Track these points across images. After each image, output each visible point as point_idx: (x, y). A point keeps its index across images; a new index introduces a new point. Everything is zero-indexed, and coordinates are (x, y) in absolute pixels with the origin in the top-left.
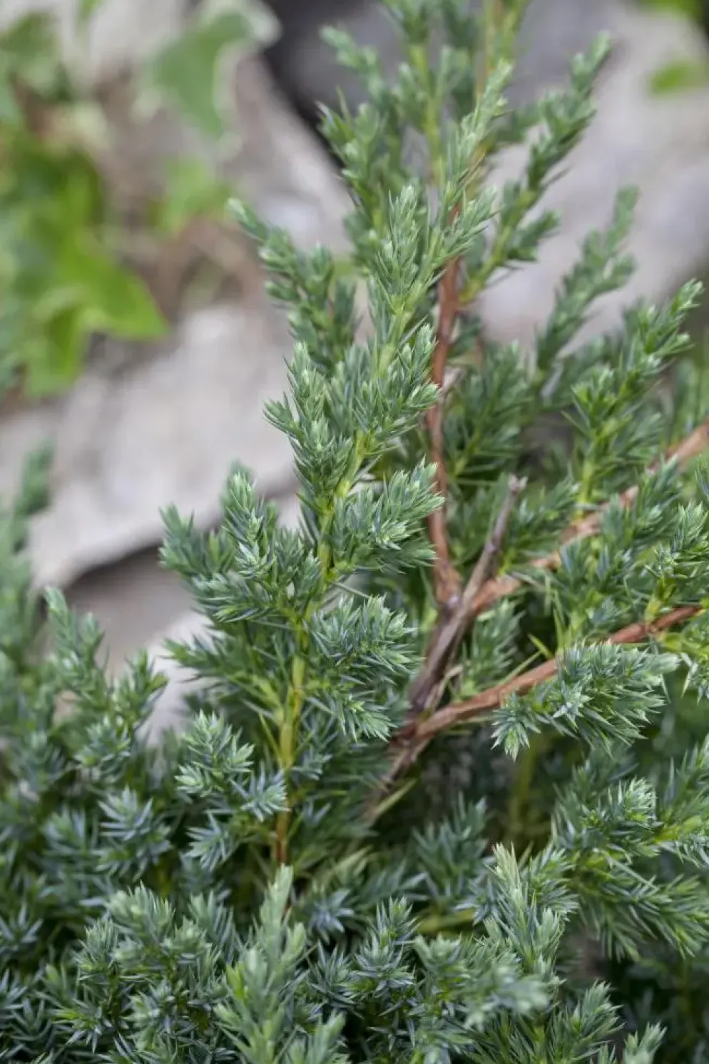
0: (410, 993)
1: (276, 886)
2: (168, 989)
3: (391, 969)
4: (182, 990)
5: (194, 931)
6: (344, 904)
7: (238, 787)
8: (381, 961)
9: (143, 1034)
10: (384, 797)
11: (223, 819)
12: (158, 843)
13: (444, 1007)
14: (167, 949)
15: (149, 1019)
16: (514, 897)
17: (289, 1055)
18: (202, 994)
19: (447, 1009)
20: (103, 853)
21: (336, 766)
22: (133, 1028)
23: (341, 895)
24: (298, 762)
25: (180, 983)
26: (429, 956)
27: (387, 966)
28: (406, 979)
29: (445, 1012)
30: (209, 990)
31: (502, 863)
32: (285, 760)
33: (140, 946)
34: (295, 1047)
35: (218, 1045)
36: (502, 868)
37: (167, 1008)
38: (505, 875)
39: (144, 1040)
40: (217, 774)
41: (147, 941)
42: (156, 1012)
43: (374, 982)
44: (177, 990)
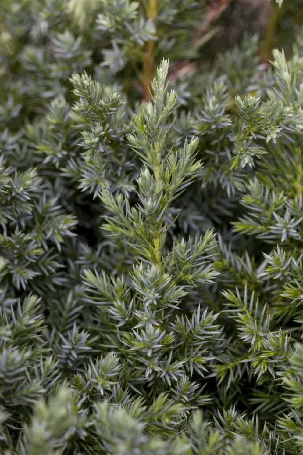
0: (229, 130)
1: (161, 69)
2: (101, 128)
3: (219, 118)
4: (108, 129)
5: (117, 95)
6: (186, 90)
7: (129, 27)
8: (215, 112)
9: (89, 152)
10: (204, 33)
11: (120, 46)
12: (85, 60)
13: (250, 135)
14: (101, 106)
15: (93, 144)
16: (285, 77)
17: (168, 161)
18: (119, 131)
19: (252, 136)
20: (54, 67)
21: (180, 16)
22: (82, 150)
23: (183, 86)
24: (159, 13)
25: (107, 125)
26: (243, 106)
27: (217, 115)
28: (227, 122)
29: (251, 138)
30: (123, 129)
31: (278, 59)
32: (152, 13)
33: (87, 104)
34: (172, 157)
35: (126, 161)
36: (278, 62)
37: (101, 138)
38: (280, 66)
39: (90, 155)
40: (119, 19)
41: (90, 101)
42: (97, 140)
43: (209, 125)
44: (106, 129)
